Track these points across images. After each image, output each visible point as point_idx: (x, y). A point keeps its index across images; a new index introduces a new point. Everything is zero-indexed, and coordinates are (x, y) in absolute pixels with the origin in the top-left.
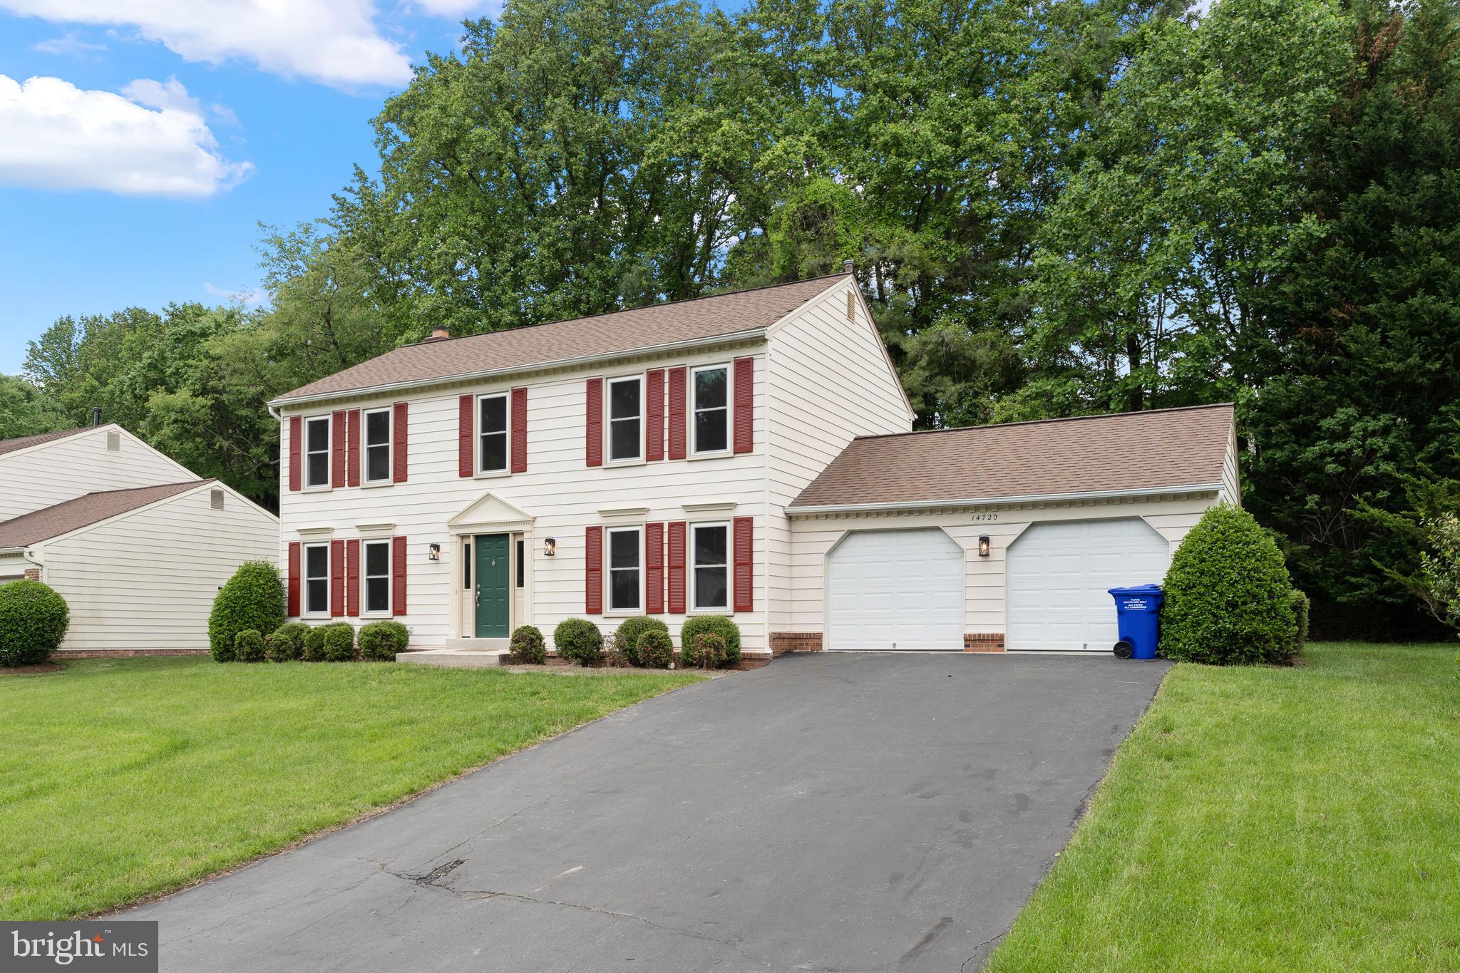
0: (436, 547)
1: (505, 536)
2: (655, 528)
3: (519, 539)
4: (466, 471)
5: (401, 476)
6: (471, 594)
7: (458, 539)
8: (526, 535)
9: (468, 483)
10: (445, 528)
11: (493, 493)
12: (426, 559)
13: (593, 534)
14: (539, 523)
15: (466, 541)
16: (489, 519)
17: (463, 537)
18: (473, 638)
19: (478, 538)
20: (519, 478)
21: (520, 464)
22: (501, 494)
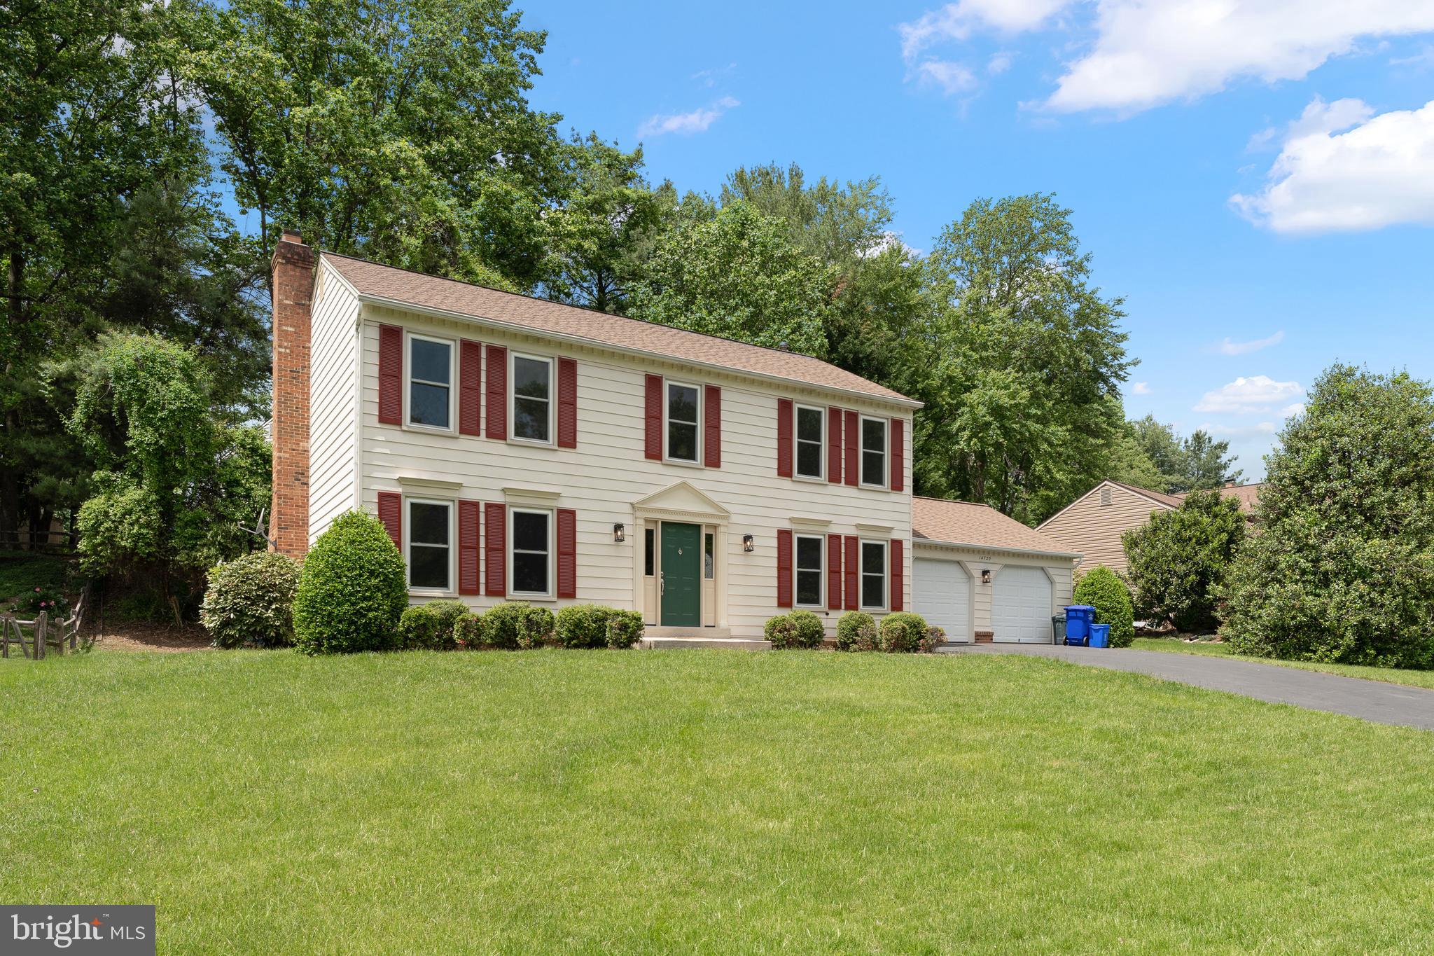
0: (618, 527)
1: (697, 527)
2: (834, 539)
3: (708, 531)
4: (653, 451)
5: (568, 440)
6: (655, 583)
7: (642, 522)
8: (718, 529)
9: (655, 466)
10: (628, 509)
11: (690, 482)
12: (611, 540)
15: (650, 527)
16: (683, 509)
17: (647, 520)
18: (660, 625)
19: (666, 524)
20: (711, 473)
21: (713, 460)
22: (697, 485)
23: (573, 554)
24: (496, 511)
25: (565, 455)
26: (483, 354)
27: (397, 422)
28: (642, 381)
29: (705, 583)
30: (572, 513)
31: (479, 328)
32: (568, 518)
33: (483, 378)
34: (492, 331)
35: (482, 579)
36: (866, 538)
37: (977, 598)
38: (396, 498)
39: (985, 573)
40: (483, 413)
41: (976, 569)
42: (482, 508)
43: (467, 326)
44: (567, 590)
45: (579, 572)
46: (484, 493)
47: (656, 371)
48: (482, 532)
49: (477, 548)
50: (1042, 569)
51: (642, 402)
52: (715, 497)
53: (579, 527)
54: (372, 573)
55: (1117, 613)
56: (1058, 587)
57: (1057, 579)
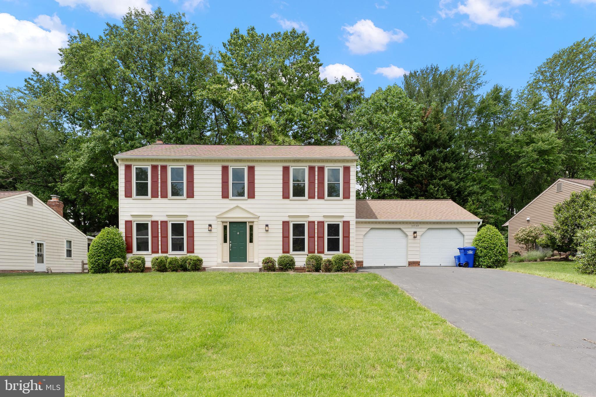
0: (210, 225)
1: (245, 223)
2: (311, 223)
3: (251, 224)
4: (225, 195)
5: (191, 195)
6: (227, 246)
7: (221, 223)
8: (255, 223)
9: (226, 201)
10: (214, 218)
11: (239, 205)
12: (207, 231)
13: (286, 224)
14: (261, 218)
15: (225, 224)
16: (238, 216)
17: (223, 222)
18: (229, 262)
19: (231, 223)
20: (251, 201)
21: (252, 195)
22: (243, 206)
23: (193, 237)
24: (164, 223)
25: (190, 200)
26: (159, 169)
27: (131, 196)
28: (220, 169)
29: (249, 245)
30: (193, 222)
31: (157, 160)
32: (191, 224)
33: (159, 177)
34: (160, 160)
35: (160, 248)
36: (328, 222)
37: (409, 245)
38: (131, 222)
39: (415, 233)
40: (159, 190)
41: (409, 231)
42: (159, 223)
43: (152, 160)
44: (191, 250)
45: (195, 243)
46: (159, 218)
47: (225, 164)
48: (160, 231)
49: (158, 237)
50: (457, 229)
51: (220, 177)
52: (251, 211)
53: (195, 227)
54: (102, 248)
55: (491, 249)
56: (466, 237)
57: (464, 233)
